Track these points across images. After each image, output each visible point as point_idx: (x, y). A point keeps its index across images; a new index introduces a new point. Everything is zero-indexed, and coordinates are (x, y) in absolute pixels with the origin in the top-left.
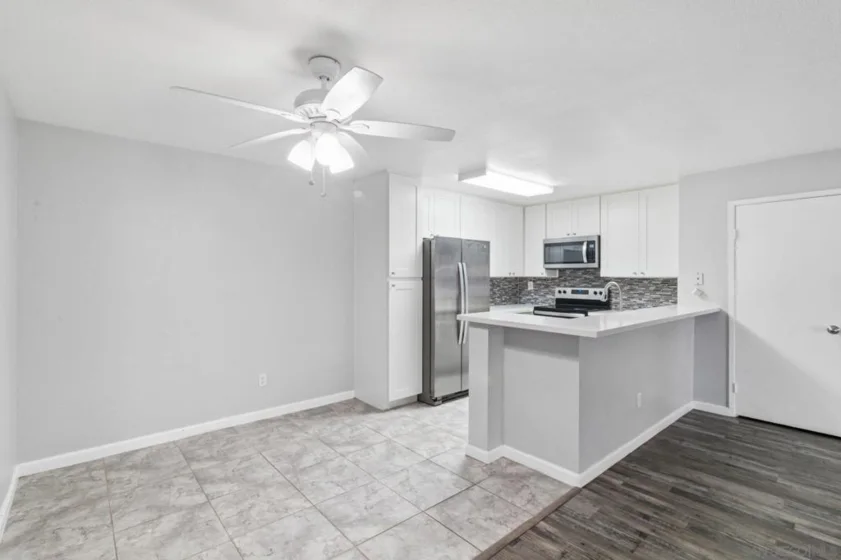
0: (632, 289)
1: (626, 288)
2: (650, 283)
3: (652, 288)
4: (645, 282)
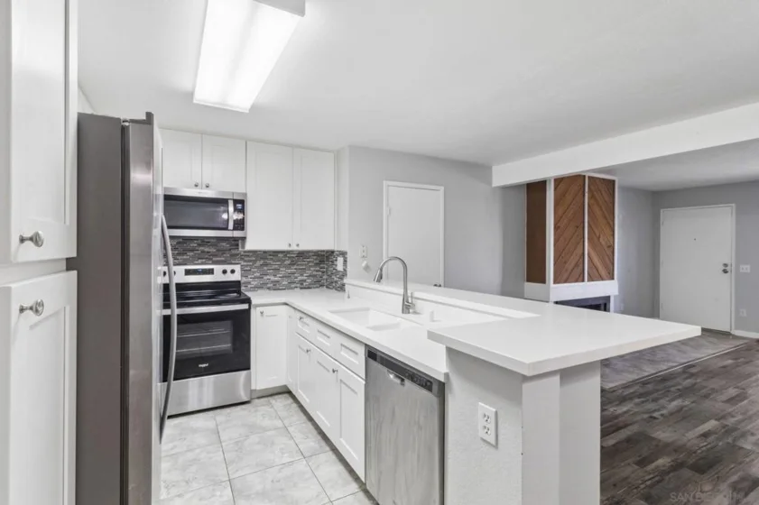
0: (266, 265)
1: (258, 263)
2: (285, 256)
3: (288, 262)
4: (280, 255)
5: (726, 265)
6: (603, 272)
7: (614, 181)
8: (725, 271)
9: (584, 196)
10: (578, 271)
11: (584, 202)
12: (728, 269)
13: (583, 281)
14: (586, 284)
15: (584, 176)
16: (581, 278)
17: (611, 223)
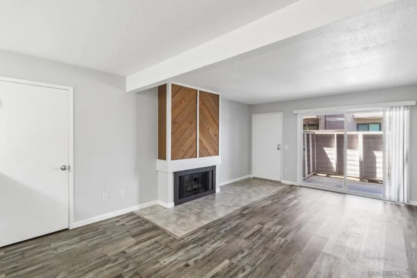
5: (279, 145)
6: (211, 151)
7: (218, 96)
8: (278, 149)
9: (196, 103)
10: (192, 151)
11: (196, 107)
12: (280, 147)
13: (196, 157)
14: (198, 159)
15: (197, 90)
16: (195, 155)
17: (217, 121)
